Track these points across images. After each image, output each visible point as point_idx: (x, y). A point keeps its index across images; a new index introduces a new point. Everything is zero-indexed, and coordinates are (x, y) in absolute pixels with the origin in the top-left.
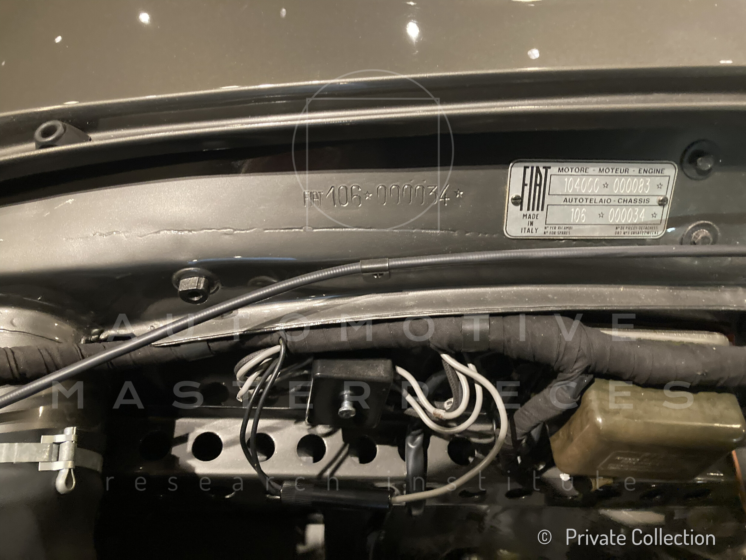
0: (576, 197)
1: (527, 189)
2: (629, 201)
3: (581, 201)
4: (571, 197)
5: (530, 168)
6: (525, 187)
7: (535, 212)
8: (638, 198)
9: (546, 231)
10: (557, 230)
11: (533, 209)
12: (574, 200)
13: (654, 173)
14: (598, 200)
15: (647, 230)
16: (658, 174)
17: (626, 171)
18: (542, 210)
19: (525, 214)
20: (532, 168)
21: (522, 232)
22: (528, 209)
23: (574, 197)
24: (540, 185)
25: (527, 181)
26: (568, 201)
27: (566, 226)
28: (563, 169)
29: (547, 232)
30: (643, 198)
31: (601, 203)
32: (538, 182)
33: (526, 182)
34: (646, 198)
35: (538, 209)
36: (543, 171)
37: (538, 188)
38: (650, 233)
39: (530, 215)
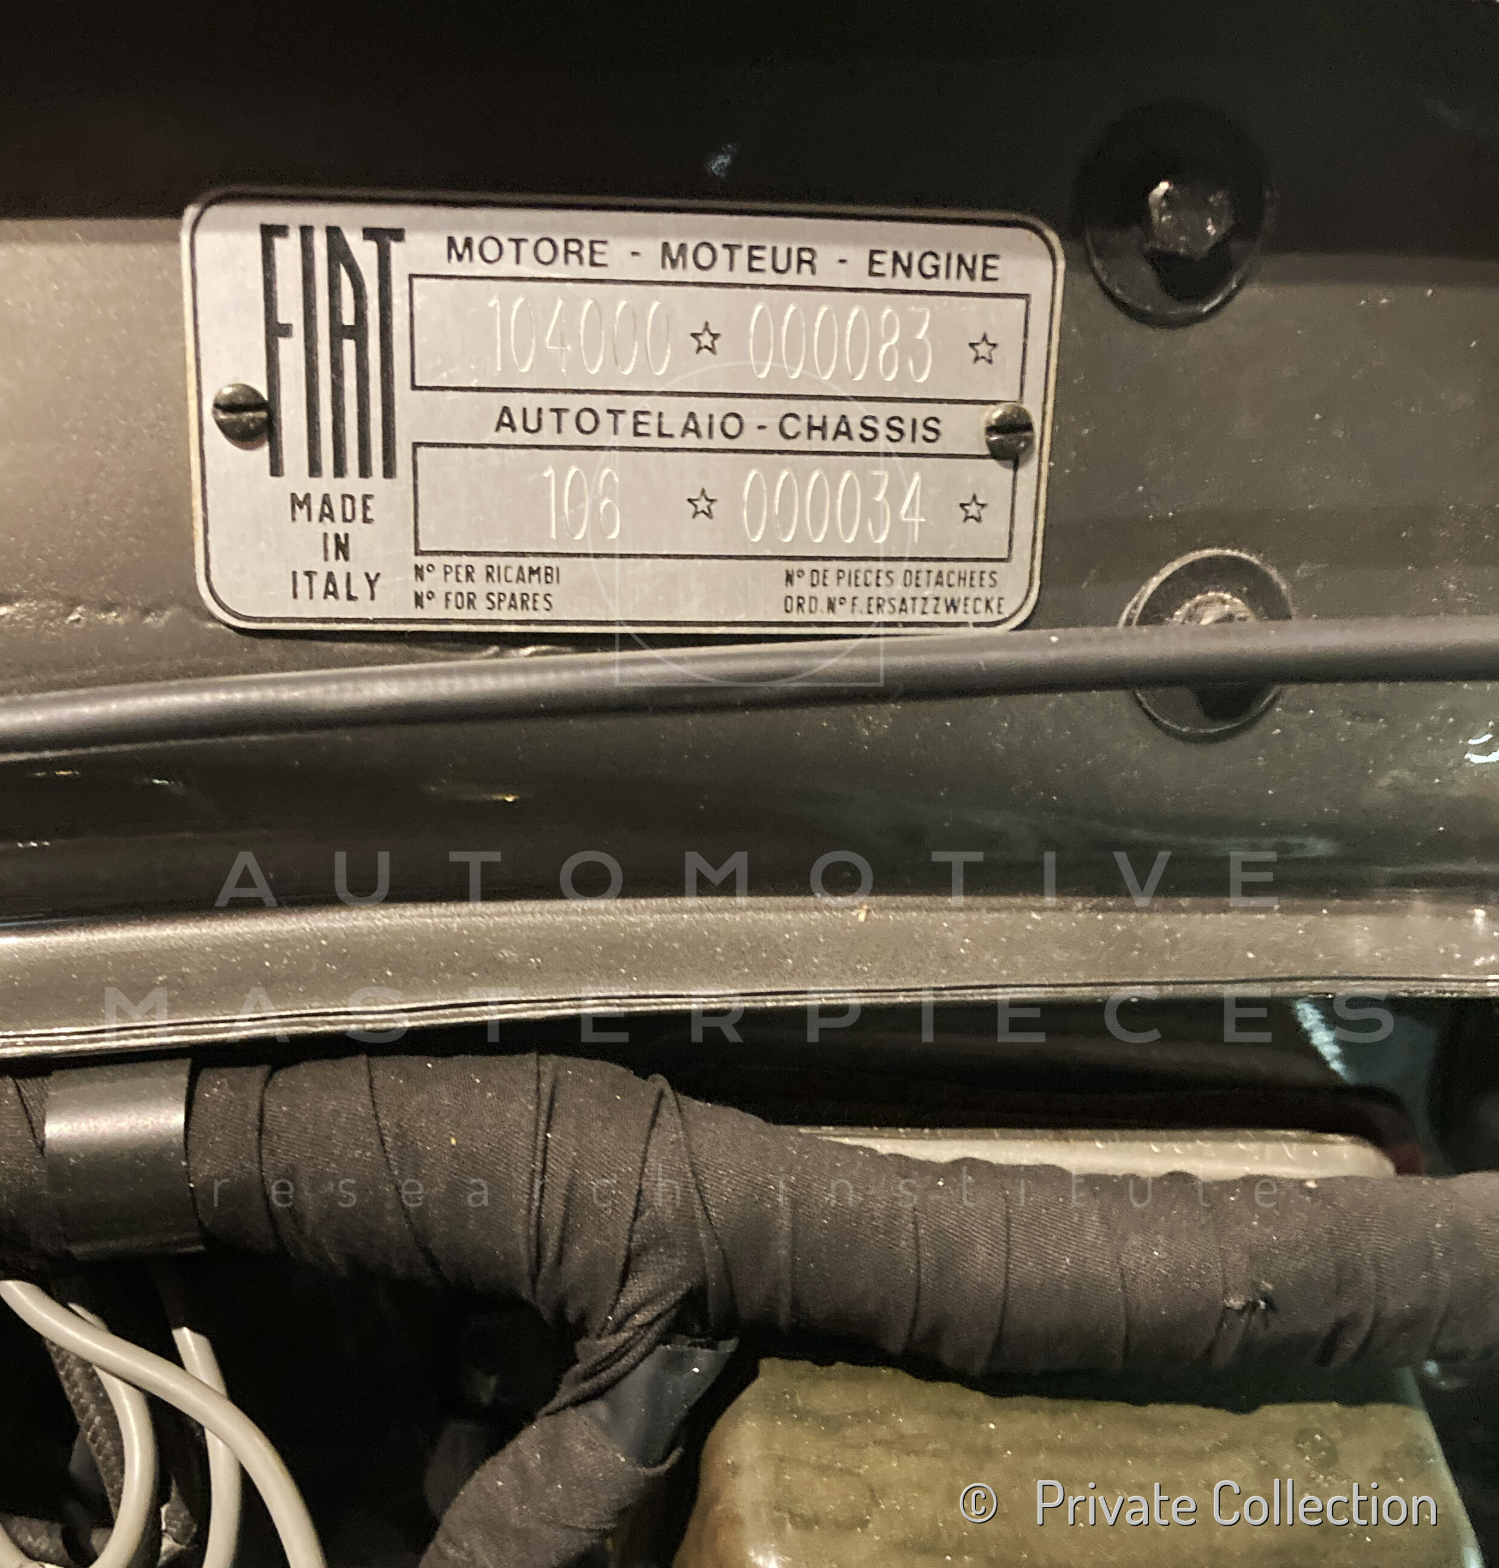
0: (560, 401)
1: (291, 350)
2: (838, 432)
3: (587, 421)
4: (532, 401)
5: (295, 236)
6: (282, 342)
7: (351, 482)
8: (884, 411)
9: (423, 588)
10: (480, 586)
11: (340, 471)
12: (550, 419)
13: (948, 275)
14: (674, 423)
15: (945, 592)
16: (965, 284)
17: (806, 259)
18: (389, 471)
19: (301, 498)
20: (306, 231)
21: (295, 596)
22: (315, 469)
23: (547, 401)
24: (358, 332)
25: (290, 311)
26: (518, 422)
27: (528, 563)
28: (468, 243)
29: (431, 595)
30: (907, 411)
31: (691, 440)
32: (348, 318)
33: (282, 319)
34: (922, 412)
35: (365, 471)
36: (365, 253)
37: (349, 347)
38: (961, 608)
39: (326, 500)
